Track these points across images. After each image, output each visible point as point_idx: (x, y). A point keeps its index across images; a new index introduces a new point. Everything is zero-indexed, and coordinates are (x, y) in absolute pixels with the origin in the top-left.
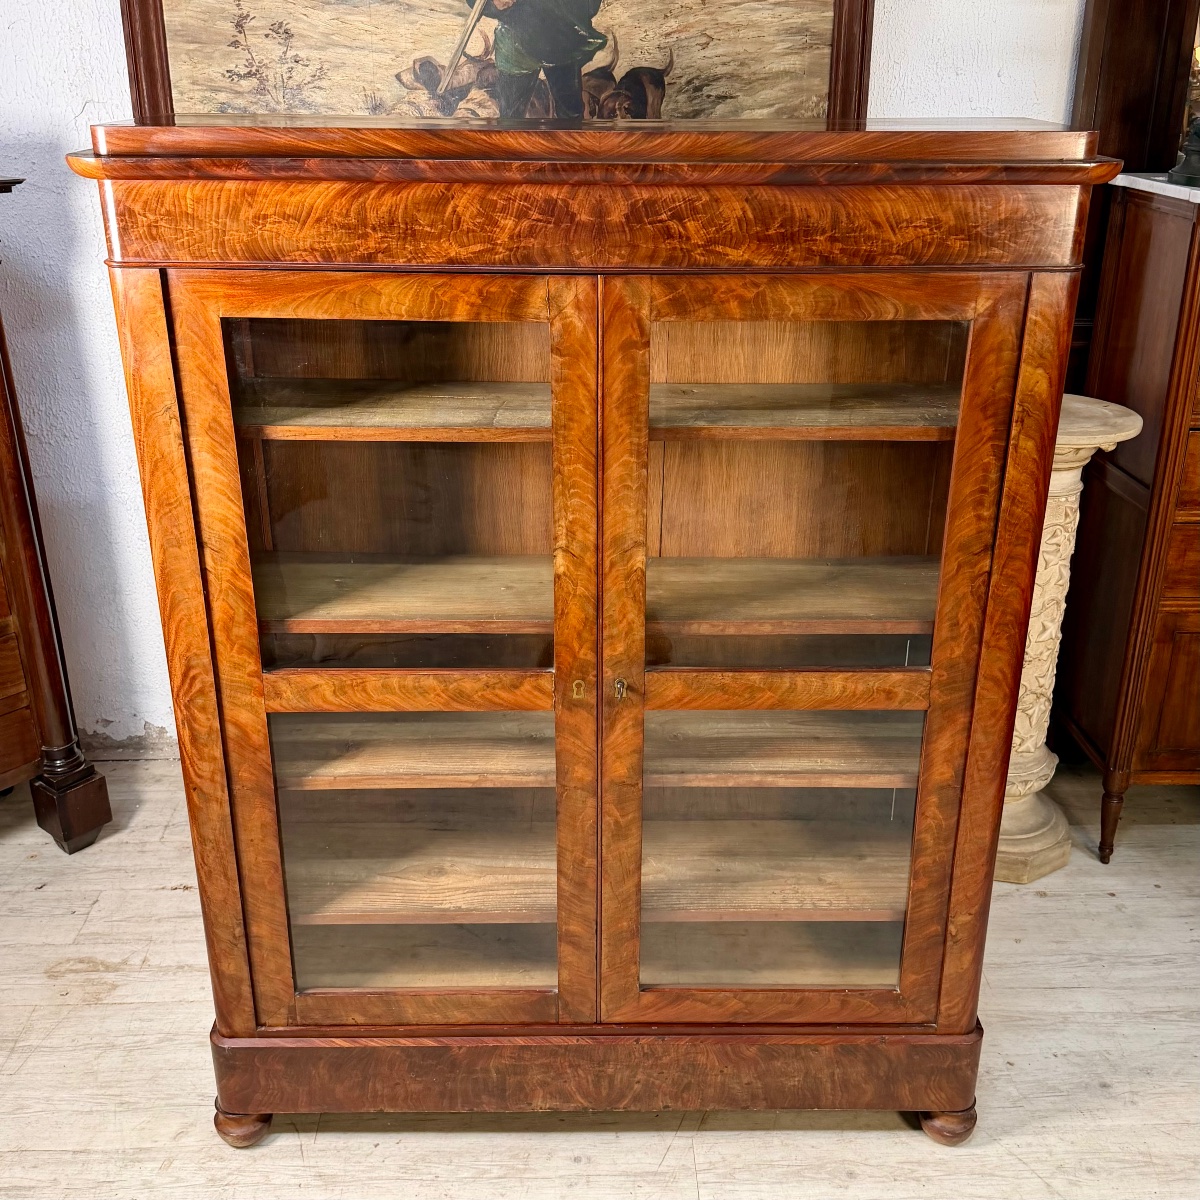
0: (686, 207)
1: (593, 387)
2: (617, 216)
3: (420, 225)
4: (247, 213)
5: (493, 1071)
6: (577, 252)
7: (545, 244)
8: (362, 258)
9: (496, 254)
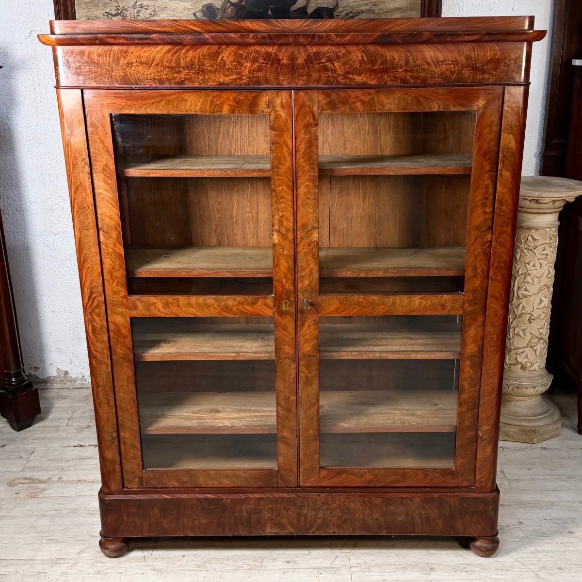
0: (334, 55)
1: (291, 147)
2: (300, 61)
3: (206, 66)
4: (123, 61)
5: (244, 512)
6: (282, 79)
7: (266, 75)
8: (178, 83)
9: (243, 80)
